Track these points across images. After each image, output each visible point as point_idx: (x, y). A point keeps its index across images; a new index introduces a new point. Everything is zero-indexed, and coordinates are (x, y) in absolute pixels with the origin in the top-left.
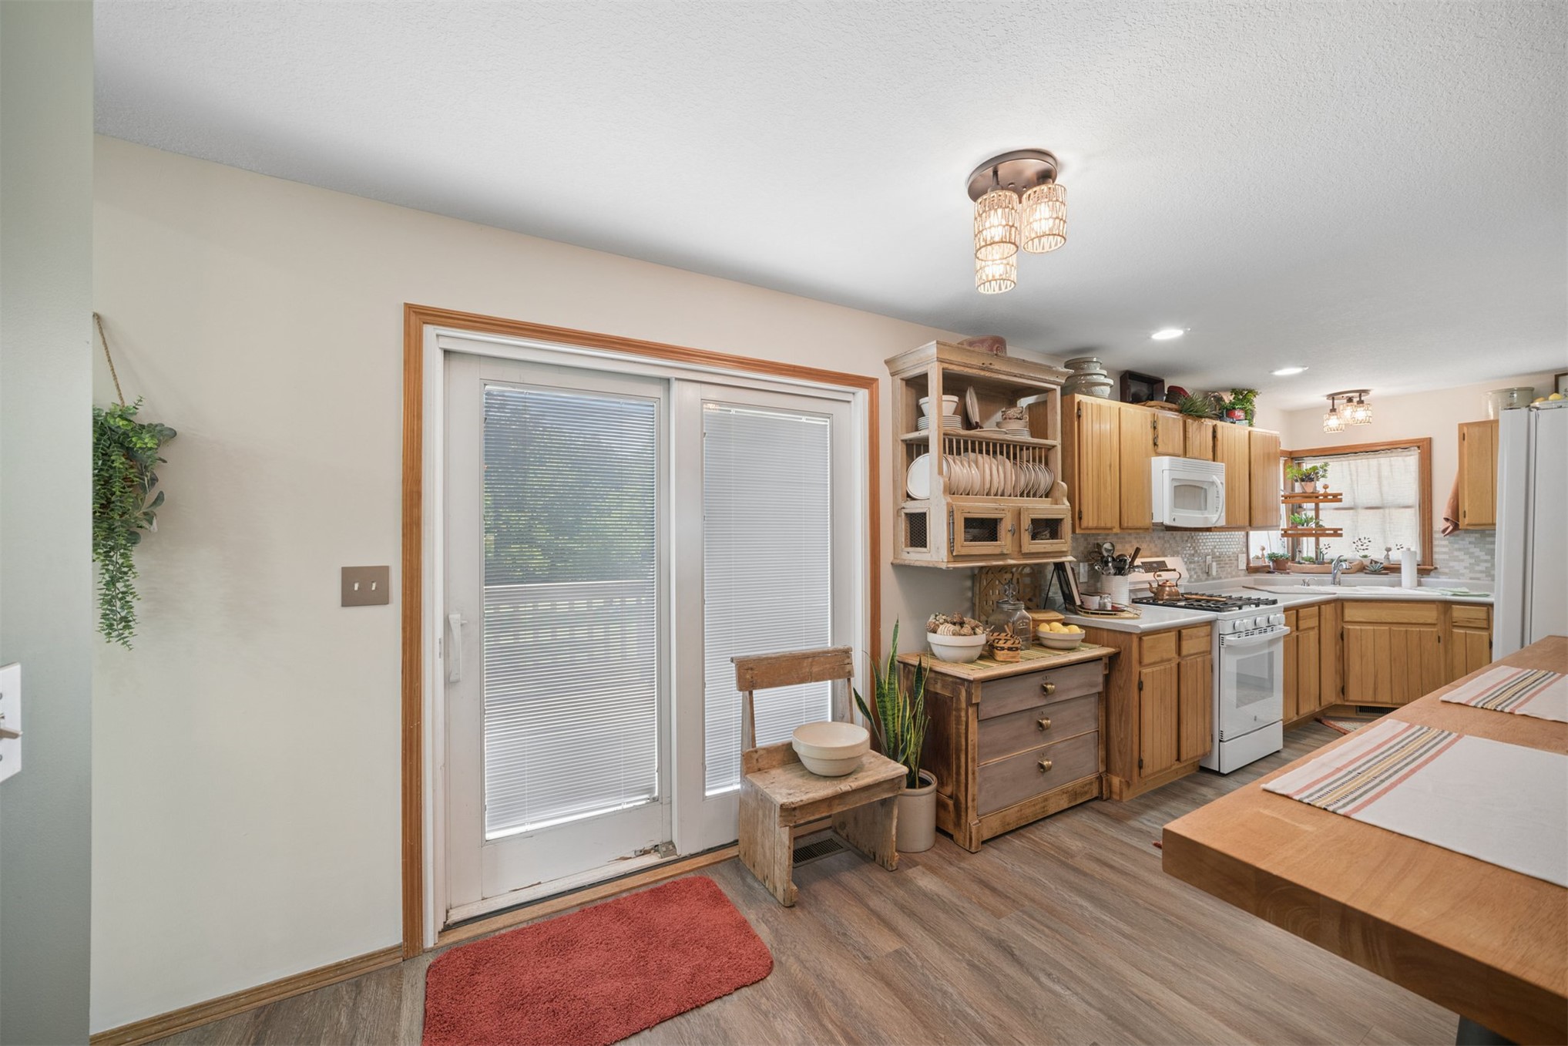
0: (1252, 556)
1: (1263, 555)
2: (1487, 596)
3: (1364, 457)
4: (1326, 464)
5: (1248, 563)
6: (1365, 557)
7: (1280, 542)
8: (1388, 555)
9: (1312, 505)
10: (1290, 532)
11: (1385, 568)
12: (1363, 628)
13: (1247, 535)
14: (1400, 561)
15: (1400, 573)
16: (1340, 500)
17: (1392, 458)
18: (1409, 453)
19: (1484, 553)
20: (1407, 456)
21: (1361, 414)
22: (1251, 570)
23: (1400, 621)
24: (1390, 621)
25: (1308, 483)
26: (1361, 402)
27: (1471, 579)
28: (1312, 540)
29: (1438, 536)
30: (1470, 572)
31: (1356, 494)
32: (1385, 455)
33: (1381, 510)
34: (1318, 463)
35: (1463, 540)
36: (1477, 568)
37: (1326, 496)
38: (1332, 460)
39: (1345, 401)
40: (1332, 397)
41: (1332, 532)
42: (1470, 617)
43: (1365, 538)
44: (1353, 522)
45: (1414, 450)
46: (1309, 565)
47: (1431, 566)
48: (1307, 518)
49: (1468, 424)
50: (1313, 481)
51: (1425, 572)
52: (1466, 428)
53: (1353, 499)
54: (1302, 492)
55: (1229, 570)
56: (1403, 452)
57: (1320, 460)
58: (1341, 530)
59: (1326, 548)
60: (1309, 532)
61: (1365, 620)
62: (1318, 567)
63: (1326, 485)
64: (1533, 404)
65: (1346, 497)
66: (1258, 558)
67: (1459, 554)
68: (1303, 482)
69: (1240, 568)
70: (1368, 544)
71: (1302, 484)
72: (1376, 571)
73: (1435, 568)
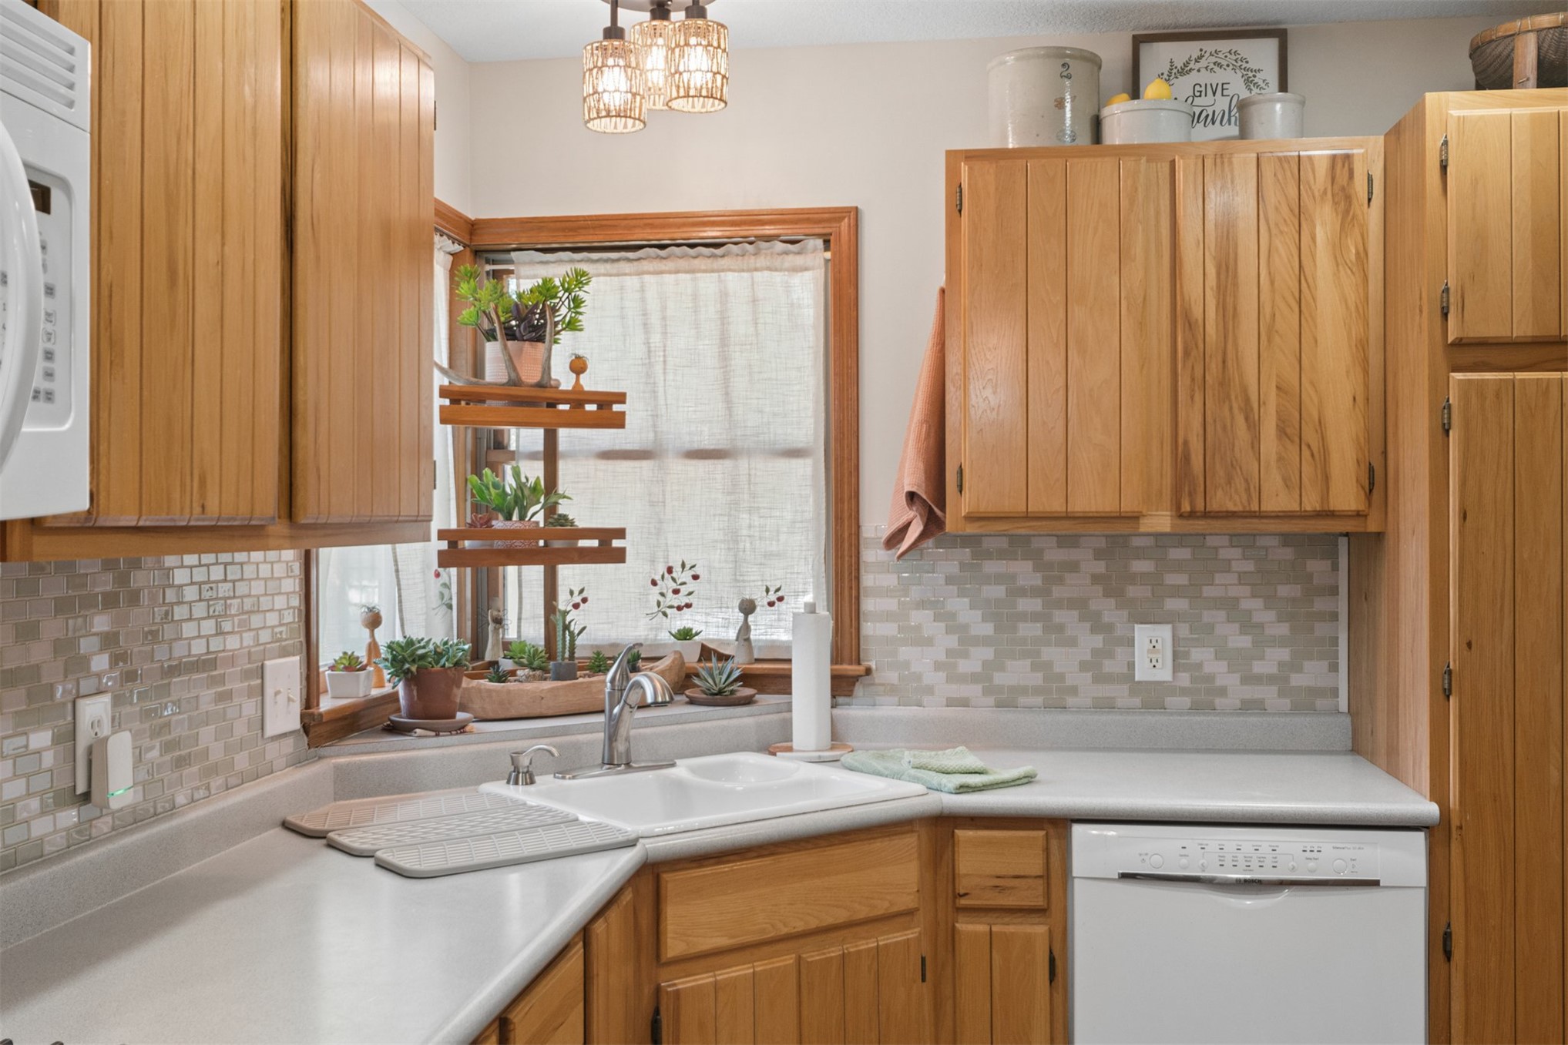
0: (328, 655)
2: (1028, 780)
3: (683, 264)
4: (580, 278)
5: (310, 699)
6: (685, 635)
7: (435, 585)
8: (745, 628)
9: (535, 438)
10: (467, 544)
11: (746, 679)
12: (723, 975)
13: (307, 562)
14: (787, 647)
15: (788, 691)
16: (618, 421)
17: (758, 276)
18: (799, 260)
19: (979, 613)
20: (795, 270)
21: (698, 63)
22: (318, 730)
23: (830, 921)
24: (799, 926)
25: (526, 346)
26: (696, 10)
27: (951, 702)
28: (535, 573)
29: (873, 555)
30: (950, 679)
31: (662, 402)
32: (739, 262)
33: (727, 464)
34: (557, 269)
36: (965, 666)
37: (578, 399)
38: (602, 268)
39: (647, 15)
41: (595, 543)
42: (1003, 873)
43: (683, 566)
44: (652, 504)
45: (815, 250)
46: (528, 679)
47: (859, 663)
48: (521, 486)
49: (971, 156)
50: (541, 339)
51: (842, 686)
52: (964, 168)
53: (655, 416)
54: (505, 380)
55: (217, 753)
56: (786, 253)
57: (560, 261)
58: (620, 533)
59: (576, 606)
60: (526, 543)
61: (722, 941)
62: (557, 688)
63: (578, 357)
64: (1106, 112)
65: (632, 410)
66: (351, 665)
67: (921, 617)
68: (510, 343)
69: (270, 731)
70: (692, 585)
71: (505, 347)
72: (720, 692)
73: (868, 671)
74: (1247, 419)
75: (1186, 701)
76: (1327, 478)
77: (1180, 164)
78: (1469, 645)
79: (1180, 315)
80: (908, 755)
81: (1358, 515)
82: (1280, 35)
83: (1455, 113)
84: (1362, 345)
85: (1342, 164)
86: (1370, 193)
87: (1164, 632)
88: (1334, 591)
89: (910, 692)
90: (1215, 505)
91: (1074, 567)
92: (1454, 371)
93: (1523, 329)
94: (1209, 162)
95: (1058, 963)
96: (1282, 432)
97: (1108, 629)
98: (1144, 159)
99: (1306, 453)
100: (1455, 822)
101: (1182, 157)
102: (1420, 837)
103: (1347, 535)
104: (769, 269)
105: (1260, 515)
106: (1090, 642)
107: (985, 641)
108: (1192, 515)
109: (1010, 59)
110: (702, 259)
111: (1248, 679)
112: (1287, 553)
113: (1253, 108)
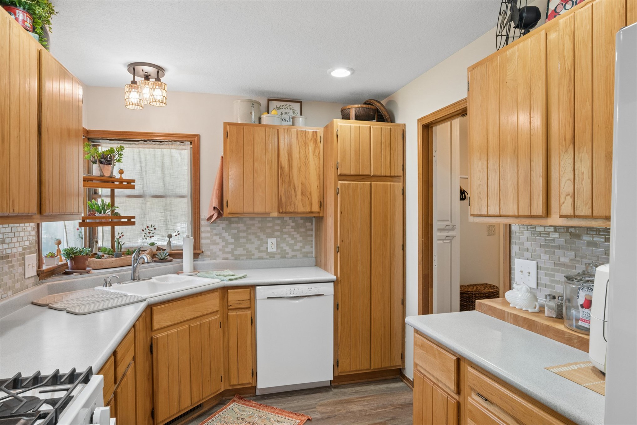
0: (44, 253)
1: (59, 251)
2: (245, 277)
3: (151, 146)
4: (122, 148)
5: (39, 266)
6: (153, 244)
7: (77, 232)
8: (169, 242)
9: (108, 191)
10: (88, 221)
11: (170, 255)
12: (169, 332)
13: (38, 226)
14: (181, 246)
15: (182, 258)
16: (133, 187)
17: (173, 151)
18: (184, 147)
19: (230, 237)
20: (183, 149)
21: (158, 93)
22: (42, 275)
23: (197, 315)
24: (189, 317)
25: (106, 166)
26: (158, 79)
27: (224, 259)
28: (108, 229)
29: (203, 223)
30: (223, 253)
31: (145, 182)
32: (167, 147)
33: (164, 199)
34: (115, 145)
35: (218, 226)
36: (227, 250)
37: (121, 181)
38: (127, 146)
39: (143, 79)
40: (133, 67)
41: (126, 220)
42: (240, 300)
43: (151, 226)
44: (142, 209)
45: (188, 145)
46: (108, 257)
47: (200, 250)
48: (104, 205)
49: (230, 124)
50: (110, 164)
51: (196, 256)
52: (228, 127)
53: (143, 186)
54: (99, 175)
55: (9, 283)
56: (180, 145)
57: (115, 143)
58: (134, 217)
59: (120, 237)
60: (106, 220)
61: (170, 323)
62: (117, 260)
63: (121, 170)
64: (262, 116)
65: (137, 184)
66: (52, 256)
67: (216, 238)
68: (101, 165)
69: (27, 276)
70: (154, 231)
71: (100, 166)
72: (163, 259)
73: (203, 252)
74: (294, 190)
75: (280, 256)
76: (312, 204)
77: (279, 130)
78: (342, 241)
79: (279, 165)
80: (215, 272)
81: (318, 213)
82: (301, 102)
83: (340, 124)
84: (319, 174)
85: (315, 133)
86: (321, 140)
87: (274, 240)
88: (312, 230)
89: (213, 257)
90: (287, 211)
91: (254, 225)
92: (339, 181)
93: (353, 172)
94: (286, 130)
95: (253, 320)
96: (302, 193)
97: (262, 239)
98: (271, 128)
99: (307, 198)
100: (339, 280)
101: (280, 129)
102: (332, 284)
103: (314, 217)
104: (175, 149)
105: (297, 213)
106: (257, 243)
107: (232, 243)
108: (282, 213)
109: (239, 101)
110: (157, 145)
111: (293, 250)
112: (302, 221)
113: (295, 119)
